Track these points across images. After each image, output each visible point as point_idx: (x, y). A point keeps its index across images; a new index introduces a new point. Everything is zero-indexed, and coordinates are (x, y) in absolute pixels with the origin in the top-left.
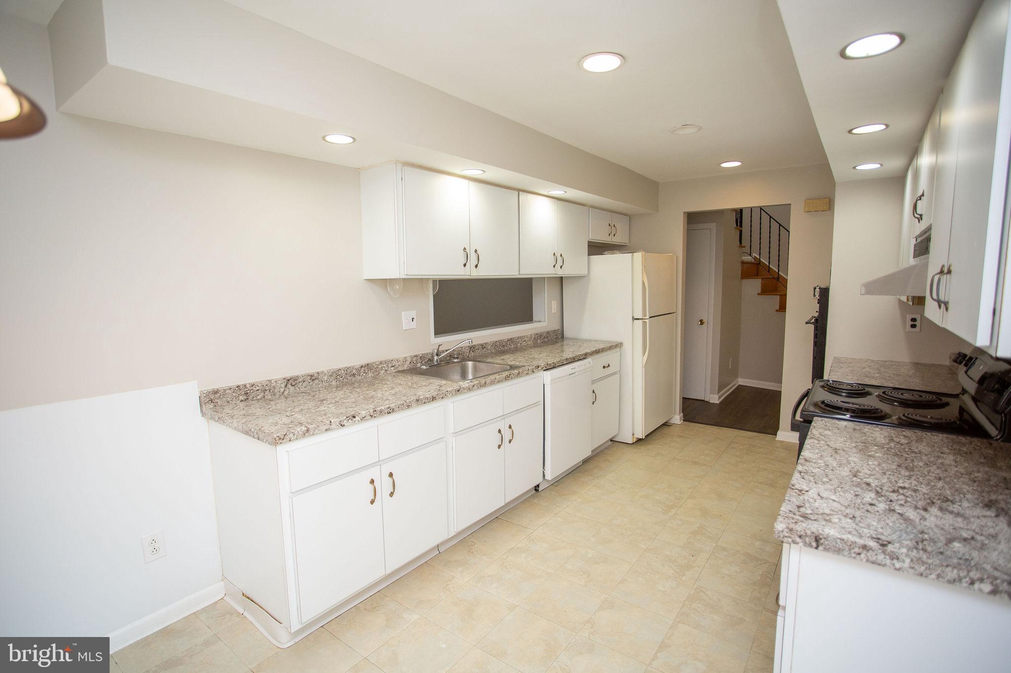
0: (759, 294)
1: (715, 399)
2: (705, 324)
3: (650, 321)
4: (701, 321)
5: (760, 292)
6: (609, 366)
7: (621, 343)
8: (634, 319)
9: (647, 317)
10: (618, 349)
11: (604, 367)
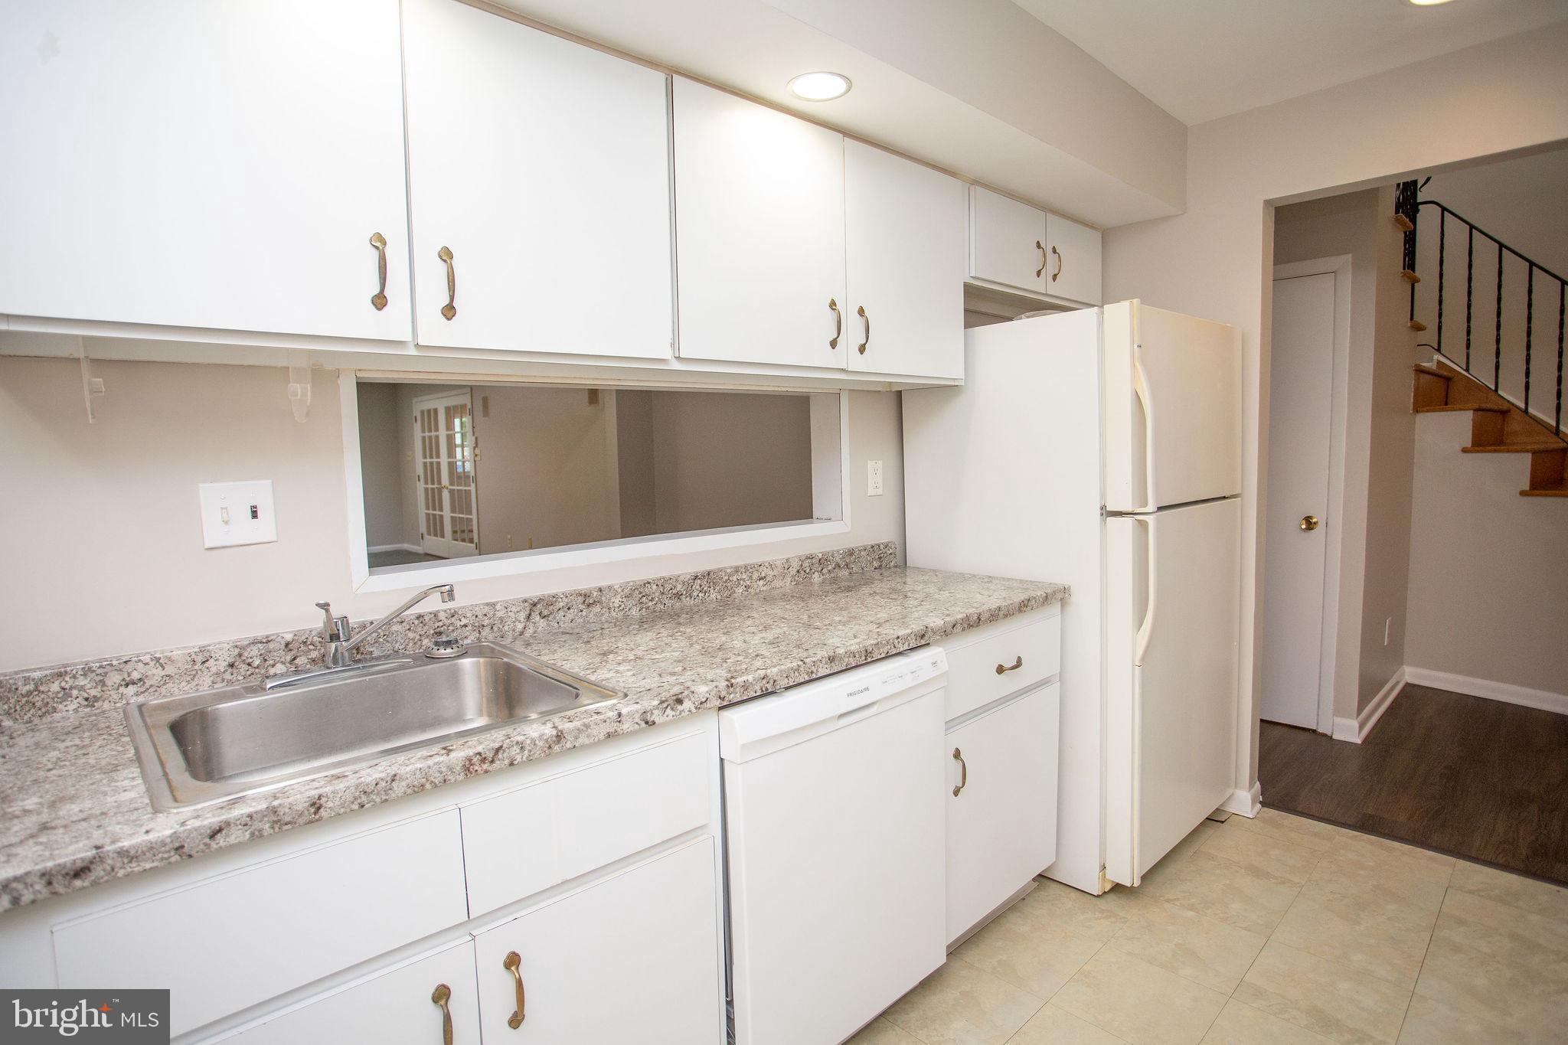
0: (1465, 450)
1: (1349, 730)
2: (1319, 530)
3: (1158, 522)
4: (1308, 520)
5: (1469, 444)
6: (1019, 663)
7: (1065, 590)
8: (1108, 514)
9: (1151, 507)
10: (1056, 608)
11: (1000, 670)
